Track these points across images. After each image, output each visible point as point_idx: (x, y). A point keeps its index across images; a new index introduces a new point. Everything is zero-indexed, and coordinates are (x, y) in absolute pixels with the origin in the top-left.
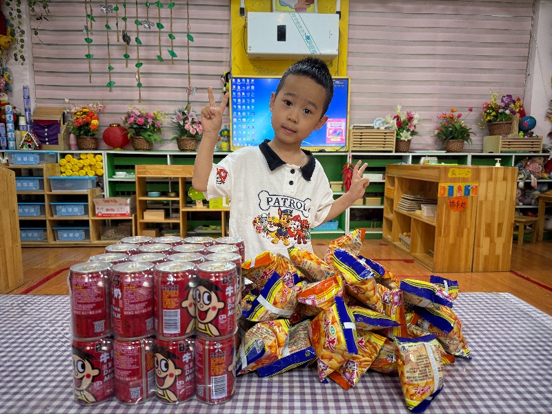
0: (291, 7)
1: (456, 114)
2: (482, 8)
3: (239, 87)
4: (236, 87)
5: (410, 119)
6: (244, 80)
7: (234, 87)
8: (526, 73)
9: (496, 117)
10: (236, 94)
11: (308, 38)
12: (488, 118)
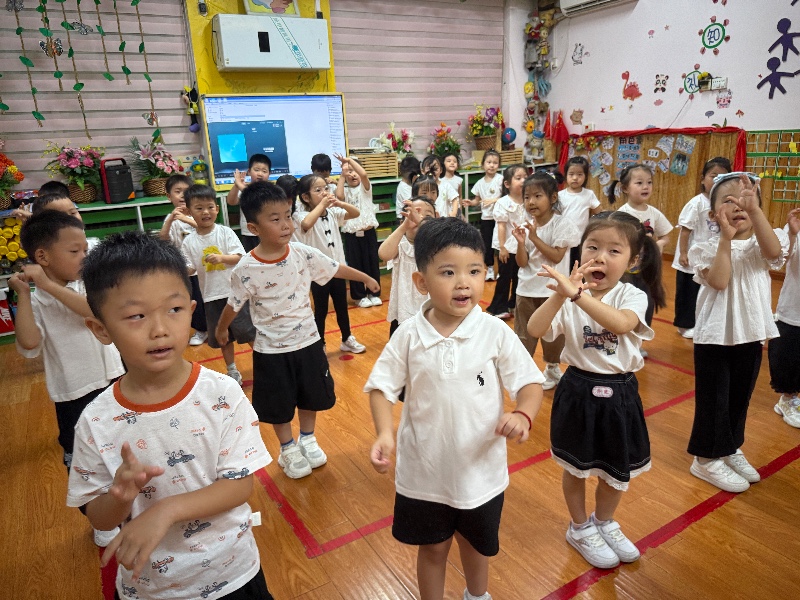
0: (266, 6)
1: (445, 129)
5: (405, 137)
8: (501, 80)
9: (481, 130)
11: (295, 48)
12: (475, 132)
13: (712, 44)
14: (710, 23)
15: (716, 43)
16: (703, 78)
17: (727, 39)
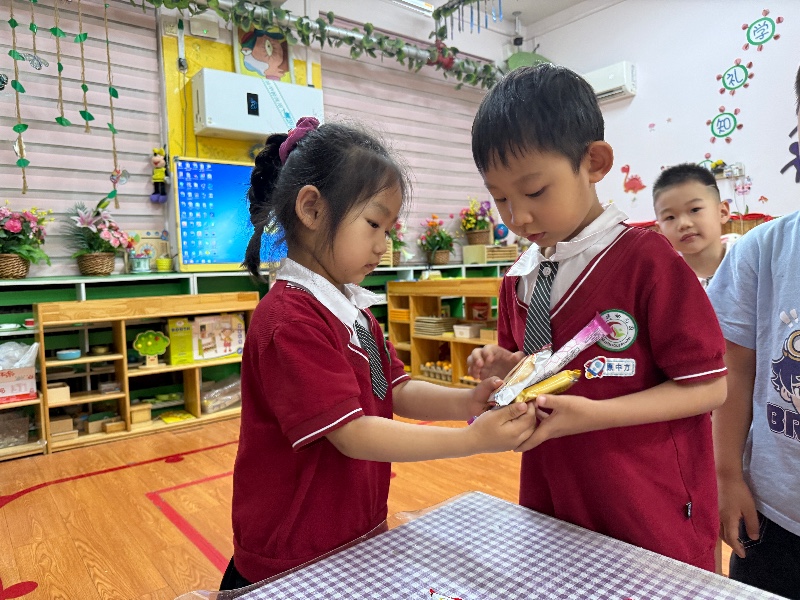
0: (259, 72)
1: (437, 221)
2: (448, 104)
3: (188, 175)
4: (185, 175)
6: (195, 165)
7: (181, 174)
9: (476, 224)
10: (185, 185)
11: (287, 115)
12: (469, 226)
13: (722, 134)
14: (720, 113)
15: (727, 131)
16: (717, 166)
17: (740, 127)
